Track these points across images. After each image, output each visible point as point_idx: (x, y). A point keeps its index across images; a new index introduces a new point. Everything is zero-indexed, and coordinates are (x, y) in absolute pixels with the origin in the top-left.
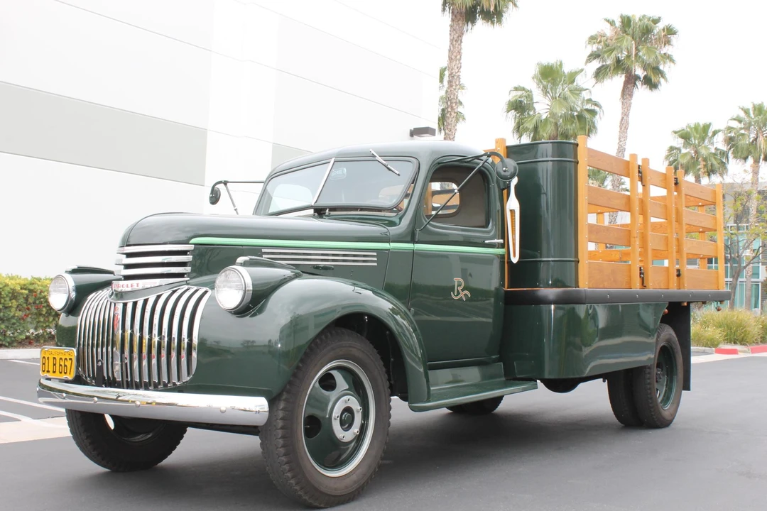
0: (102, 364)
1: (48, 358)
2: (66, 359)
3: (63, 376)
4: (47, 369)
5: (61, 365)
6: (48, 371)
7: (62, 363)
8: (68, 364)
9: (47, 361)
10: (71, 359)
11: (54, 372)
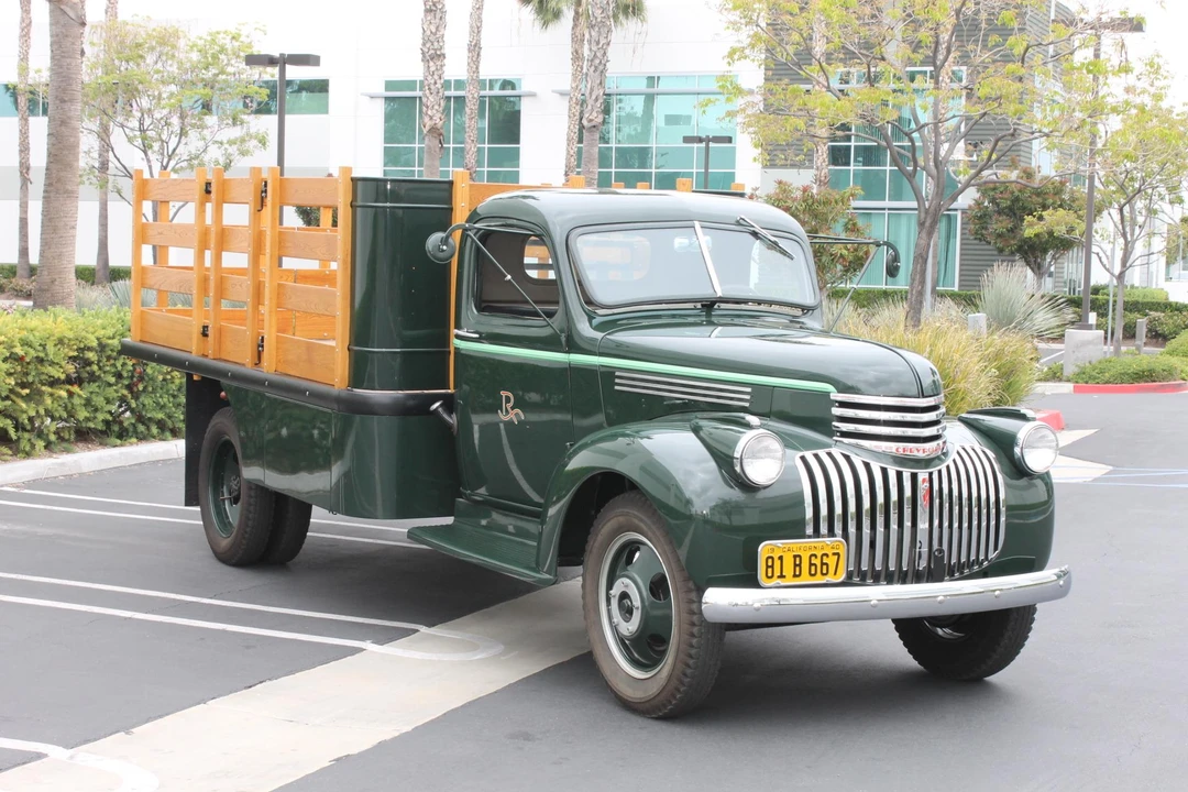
0: (941, 551)
1: (781, 558)
2: (827, 555)
3: (819, 579)
4: (777, 573)
5: (811, 565)
6: (782, 576)
7: (817, 561)
8: (832, 561)
9: (777, 563)
10: (838, 554)
11: (795, 576)
